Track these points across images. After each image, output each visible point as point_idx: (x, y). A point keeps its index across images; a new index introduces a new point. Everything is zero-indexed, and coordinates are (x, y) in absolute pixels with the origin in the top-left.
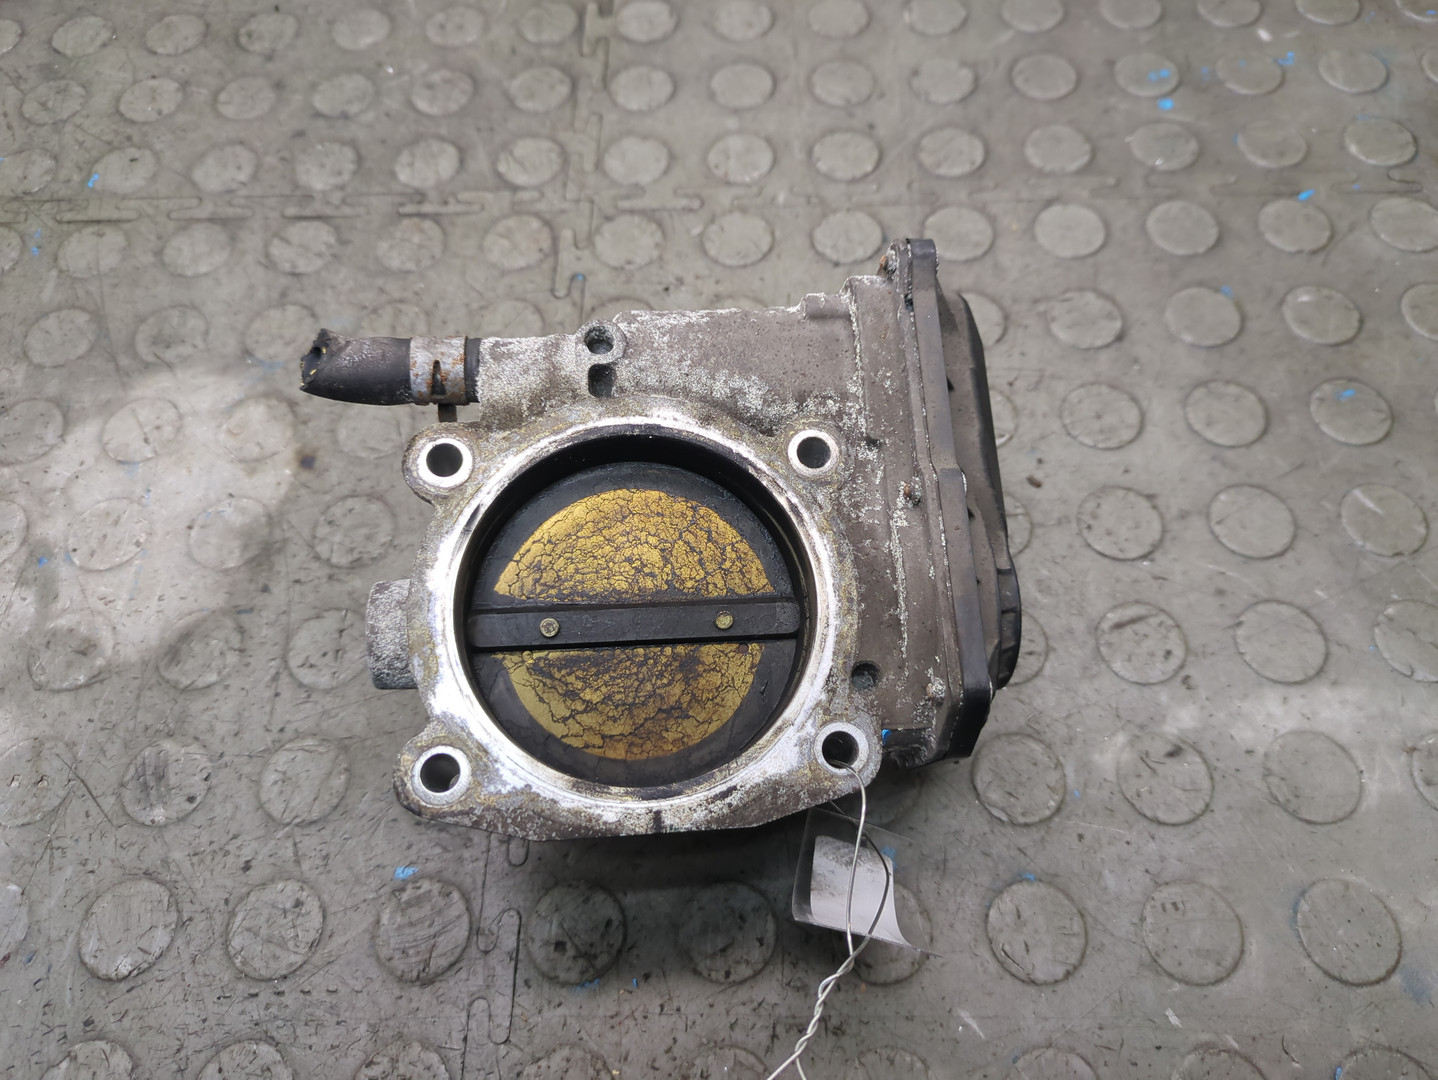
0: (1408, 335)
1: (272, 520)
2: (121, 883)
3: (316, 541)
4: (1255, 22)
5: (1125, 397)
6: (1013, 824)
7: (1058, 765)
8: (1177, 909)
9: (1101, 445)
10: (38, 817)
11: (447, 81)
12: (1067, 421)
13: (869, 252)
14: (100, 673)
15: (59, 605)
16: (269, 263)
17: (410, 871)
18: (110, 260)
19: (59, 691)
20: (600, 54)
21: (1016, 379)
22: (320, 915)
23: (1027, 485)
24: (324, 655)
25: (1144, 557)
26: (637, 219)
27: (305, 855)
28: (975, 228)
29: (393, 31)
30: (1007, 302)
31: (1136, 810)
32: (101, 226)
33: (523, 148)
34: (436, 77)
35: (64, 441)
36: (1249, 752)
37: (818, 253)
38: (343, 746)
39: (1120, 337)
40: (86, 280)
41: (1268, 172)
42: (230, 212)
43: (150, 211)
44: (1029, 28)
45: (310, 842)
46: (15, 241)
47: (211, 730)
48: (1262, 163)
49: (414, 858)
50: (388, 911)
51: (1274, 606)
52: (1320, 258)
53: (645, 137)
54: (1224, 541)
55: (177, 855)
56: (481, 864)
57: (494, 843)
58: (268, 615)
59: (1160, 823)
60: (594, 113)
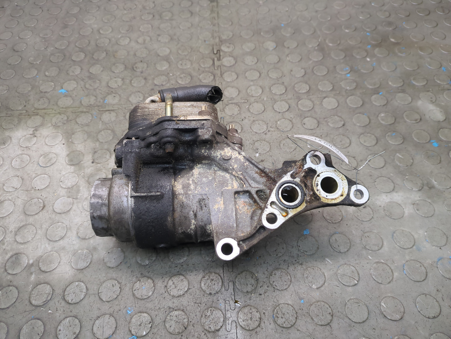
0: (405, 122)
4: (366, 57)
5: (346, 137)
6: (333, 223)
7: (341, 211)
8: (369, 237)
9: (342, 147)
11: (184, 77)
12: (334, 143)
13: (286, 110)
18: (113, 119)
20: (219, 69)
21: (322, 135)
26: (233, 105)
28: (309, 103)
29: (170, 66)
30: (318, 119)
31: (358, 219)
32: (110, 111)
34: (182, 76)
35: (111, 158)
36: (380, 206)
37: (275, 110)
39: (344, 125)
40: (109, 123)
41: (372, 89)
43: (121, 108)
44: (316, 60)
46: (90, 115)
48: (370, 87)
51: (382, 178)
52: (385, 107)
53: (232, 87)
54: (370, 165)
59: (363, 221)
60: (220, 82)
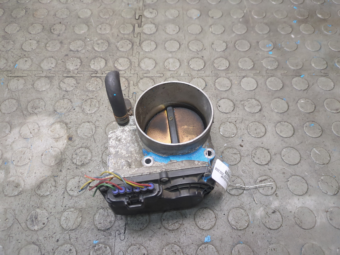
0: (326, 111)
1: (62, 153)
2: (27, 245)
3: (73, 159)
4: (291, 33)
5: (262, 125)
6: (237, 229)
7: (248, 215)
8: (275, 250)
9: (256, 137)
10: (6, 228)
11: (102, 43)
12: (249, 131)
13: (203, 88)
14: (21, 192)
15: (10, 175)
16: (60, 88)
17: (97, 242)
18: (21, 87)
19: (11, 197)
20: (139, 36)
21: (237, 120)
22: (76, 253)
23: (240, 146)
24: (75, 187)
25: (266, 164)
26: (148, 79)
27: (71, 238)
28: (227, 82)
29: (88, 30)
30: (234, 101)
31: (265, 226)
32: (18, 78)
33: (121, 60)
34: (99, 42)
35: (10, 133)
36: (291, 212)
38: (81, 210)
39: (260, 110)
40: (15, 91)
41: (294, 70)
42: (50, 75)
43: (31, 74)
44: (239, 33)
45: (73, 235)
47: (48, 206)
48: (292, 68)
49: (98, 238)
50: (92, 252)
51: (296, 176)
52: (306, 92)
53: (150, 58)
54: (285, 160)
55: (41, 238)
56: (114, 240)
57: (117, 235)
58: (61, 177)
59: (271, 229)
60: (137, 52)
